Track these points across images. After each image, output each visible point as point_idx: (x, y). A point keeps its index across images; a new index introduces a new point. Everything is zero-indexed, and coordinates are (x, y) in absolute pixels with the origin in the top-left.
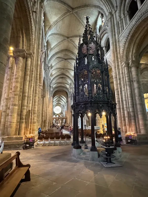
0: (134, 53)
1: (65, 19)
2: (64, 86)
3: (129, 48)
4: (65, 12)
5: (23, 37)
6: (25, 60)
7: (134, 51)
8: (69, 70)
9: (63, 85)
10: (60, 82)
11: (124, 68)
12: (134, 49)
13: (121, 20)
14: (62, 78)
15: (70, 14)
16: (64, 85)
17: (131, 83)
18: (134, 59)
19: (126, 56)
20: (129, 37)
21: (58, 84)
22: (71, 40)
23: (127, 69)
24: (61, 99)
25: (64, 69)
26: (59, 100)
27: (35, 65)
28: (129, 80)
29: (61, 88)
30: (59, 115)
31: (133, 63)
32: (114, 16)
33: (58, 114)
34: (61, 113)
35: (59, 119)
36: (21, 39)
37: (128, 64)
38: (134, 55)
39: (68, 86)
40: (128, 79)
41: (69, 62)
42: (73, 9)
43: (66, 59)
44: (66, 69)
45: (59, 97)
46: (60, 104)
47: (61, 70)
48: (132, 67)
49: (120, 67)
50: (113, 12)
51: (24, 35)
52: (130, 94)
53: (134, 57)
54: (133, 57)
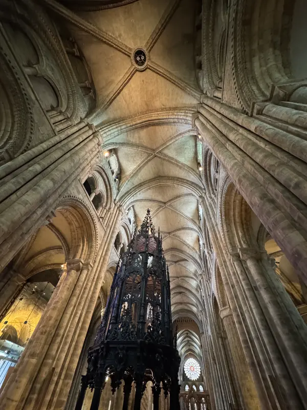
0: (240, 236)
1: (160, 214)
2: (189, 309)
3: (229, 231)
4: (157, 208)
5: (83, 246)
6: (79, 273)
7: (240, 234)
8: (186, 279)
9: (186, 308)
10: (179, 301)
11: (234, 263)
12: (239, 231)
13: (213, 200)
14: (180, 293)
15: (163, 209)
16: (188, 306)
17: (256, 292)
18: (244, 246)
19: (231, 244)
20: (224, 217)
21: (175, 307)
22: (174, 235)
23: (238, 265)
24: (192, 339)
25: (178, 277)
26: (188, 341)
27: (94, 278)
28: (250, 287)
29: (184, 315)
30: (197, 383)
31: (245, 253)
32: (205, 198)
33: (194, 383)
34: (201, 379)
35: (190, 397)
36: (81, 247)
37: (236, 256)
38: (243, 240)
39: (194, 309)
40: (247, 284)
41: (182, 265)
42: (165, 203)
43: (176, 262)
44: (181, 277)
45: (187, 334)
46: (194, 352)
47: (174, 280)
48: (247, 260)
49: (228, 263)
50: (203, 195)
51: (86, 242)
52: (261, 320)
53: (244, 242)
54: (242, 242)
